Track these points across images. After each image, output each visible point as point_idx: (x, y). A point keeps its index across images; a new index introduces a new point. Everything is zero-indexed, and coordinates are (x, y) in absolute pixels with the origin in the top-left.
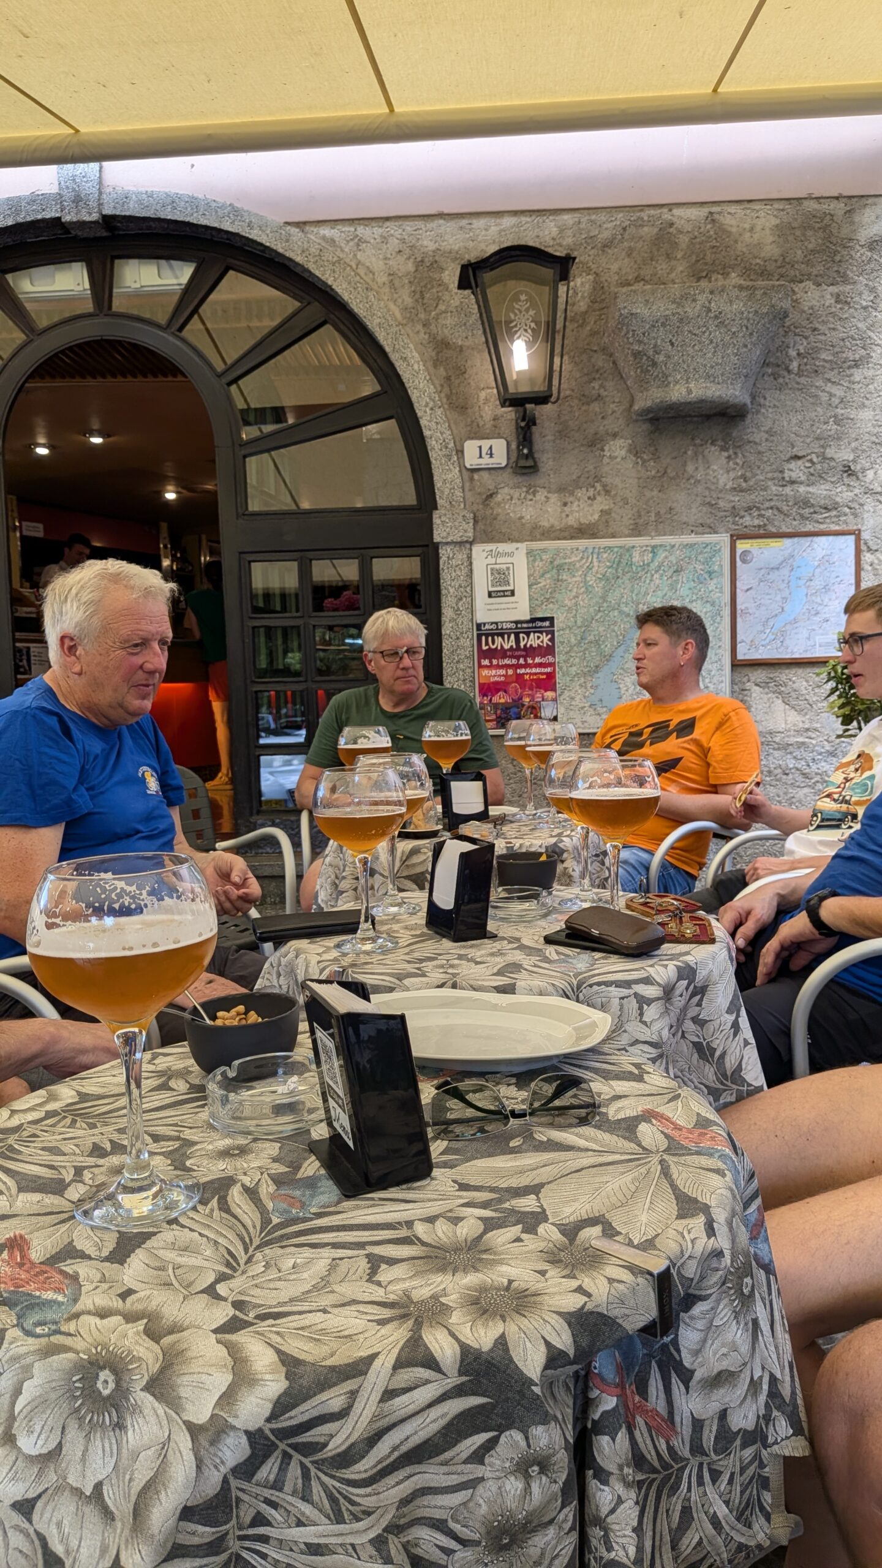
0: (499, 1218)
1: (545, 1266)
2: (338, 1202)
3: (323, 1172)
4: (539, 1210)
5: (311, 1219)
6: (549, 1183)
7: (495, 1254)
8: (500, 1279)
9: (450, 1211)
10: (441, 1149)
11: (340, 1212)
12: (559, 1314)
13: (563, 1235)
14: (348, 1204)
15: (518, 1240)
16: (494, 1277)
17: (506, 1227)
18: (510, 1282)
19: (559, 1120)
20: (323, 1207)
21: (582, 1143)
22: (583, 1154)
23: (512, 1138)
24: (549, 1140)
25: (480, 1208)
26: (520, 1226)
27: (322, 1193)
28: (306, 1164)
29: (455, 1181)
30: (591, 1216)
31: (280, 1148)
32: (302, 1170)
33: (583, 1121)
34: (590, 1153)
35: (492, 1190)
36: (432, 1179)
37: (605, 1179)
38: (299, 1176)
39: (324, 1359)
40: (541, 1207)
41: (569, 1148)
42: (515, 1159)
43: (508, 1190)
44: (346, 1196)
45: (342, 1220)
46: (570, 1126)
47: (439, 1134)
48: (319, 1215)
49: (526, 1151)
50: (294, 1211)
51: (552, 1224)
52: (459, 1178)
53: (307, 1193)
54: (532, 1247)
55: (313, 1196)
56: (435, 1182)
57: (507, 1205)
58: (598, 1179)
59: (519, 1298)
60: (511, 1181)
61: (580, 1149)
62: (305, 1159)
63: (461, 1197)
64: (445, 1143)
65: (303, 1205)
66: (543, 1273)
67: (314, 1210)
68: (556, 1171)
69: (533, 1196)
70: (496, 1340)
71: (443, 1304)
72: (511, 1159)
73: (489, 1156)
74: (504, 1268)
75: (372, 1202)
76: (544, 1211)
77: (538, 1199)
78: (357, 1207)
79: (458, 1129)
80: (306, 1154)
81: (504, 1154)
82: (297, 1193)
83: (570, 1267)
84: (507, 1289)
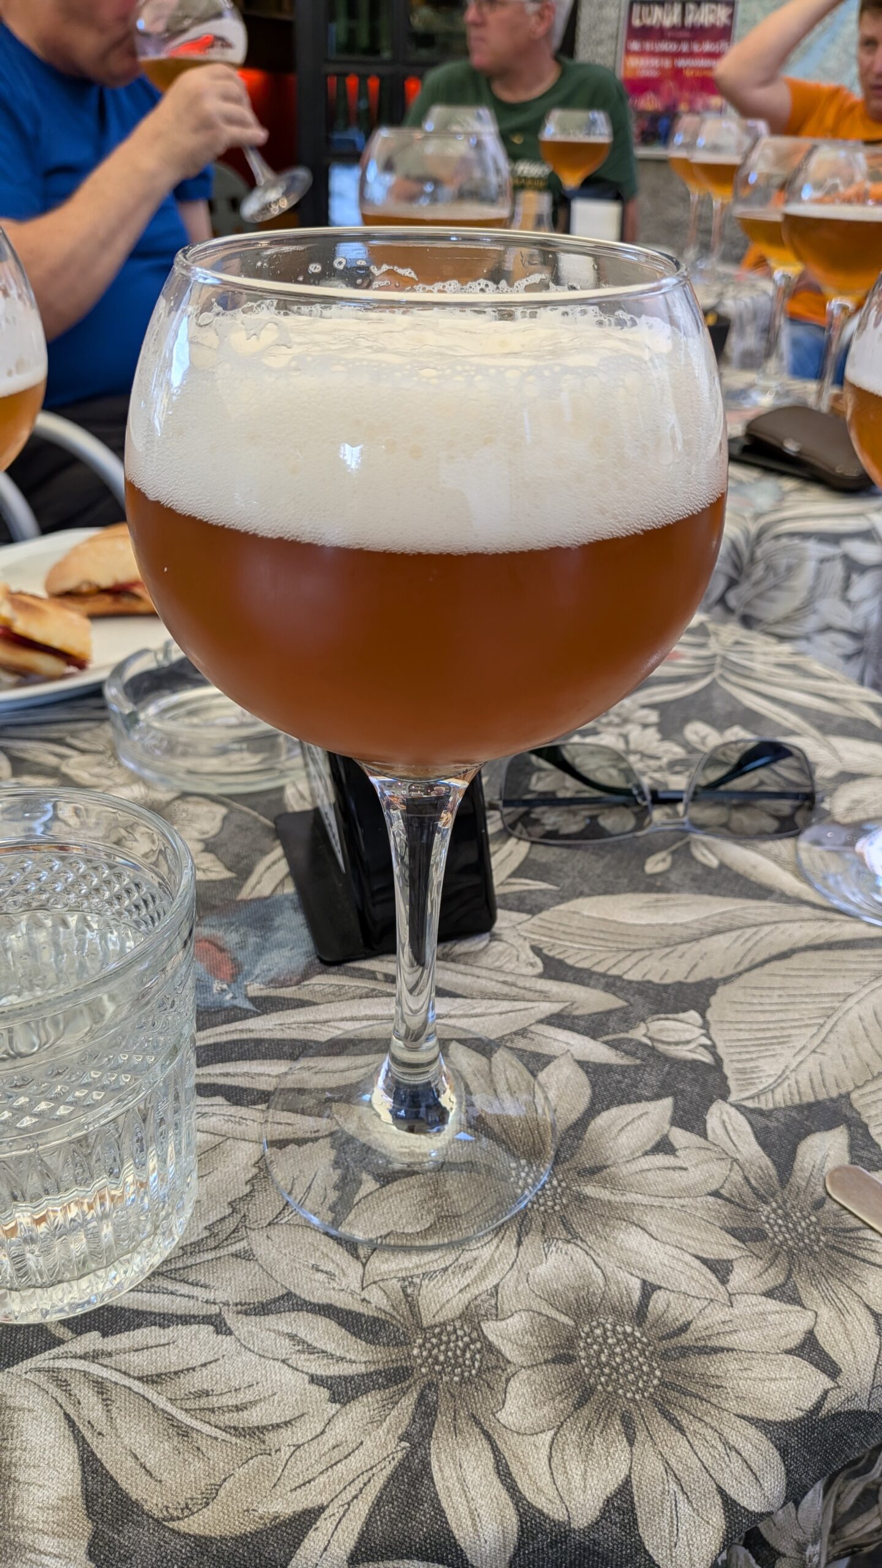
0: (624, 1070)
1: (724, 1247)
2: (306, 976)
3: (290, 889)
4: (707, 1058)
5: (245, 1015)
6: (727, 980)
7: (612, 1183)
8: (622, 1275)
9: (523, 1033)
10: (515, 862)
11: (301, 1004)
12: (763, 1425)
13: (763, 1145)
14: (324, 981)
15: (664, 1146)
16: (610, 1267)
17: (639, 1099)
18: (648, 1289)
19: (742, 819)
20: (276, 983)
21: (788, 882)
22: (790, 911)
23: (651, 852)
24: (722, 865)
25: (584, 1033)
26: (668, 1102)
27: (280, 945)
28: (260, 868)
29: (537, 950)
30: (822, 1096)
31: (225, 819)
32: (253, 880)
33: (788, 828)
34: (806, 911)
35: (612, 984)
36: (494, 938)
37: (843, 985)
38: (245, 893)
39: (188, 1509)
40: (712, 1049)
41: (762, 892)
42: (654, 906)
43: (644, 989)
44: (322, 961)
45: (306, 1025)
46: (763, 835)
47: (513, 826)
48: (265, 1005)
49: (679, 888)
50: (217, 986)
51: (739, 1107)
52: (544, 941)
53: (252, 940)
54: (694, 1176)
55: (260, 950)
56: (498, 947)
57: (639, 1034)
58: (828, 985)
59: (665, 1356)
60: (649, 963)
61: (786, 898)
62: (264, 853)
63: (545, 996)
64: (524, 847)
65: (237, 974)
66: (720, 1269)
67: (255, 989)
68: (738, 950)
69: (693, 1015)
70: (609, 1501)
71: (490, 1348)
72: (648, 906)
73: (605, 893)
74: (632, 1239)
75: (370, 985)
76: (719, 1060)
77: (706, 1025)
78: (339, 995)
79: (551, 819)
80: (267, 841)
81: (635, 890)
82: (231, 938)
83: (783, 1261)
84: (640, 1314)
